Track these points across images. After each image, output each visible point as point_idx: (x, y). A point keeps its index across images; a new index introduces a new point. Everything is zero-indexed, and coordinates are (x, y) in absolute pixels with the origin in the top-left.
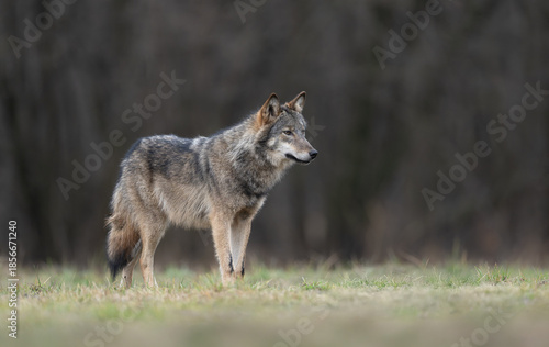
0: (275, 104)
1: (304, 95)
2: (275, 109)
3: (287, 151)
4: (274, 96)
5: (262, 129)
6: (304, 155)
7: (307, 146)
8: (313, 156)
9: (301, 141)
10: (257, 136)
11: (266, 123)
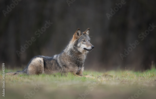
0: (79, 32)
1: (89, 29)
2: (80, 34)
3: (84, 47)
4: (79, 29)
5: (75, 40)
6: (89, 48)
7: (90, 45)
8: (93, 48)
9: (88, 43)
10: (74, 43)
11: (76, 38)
